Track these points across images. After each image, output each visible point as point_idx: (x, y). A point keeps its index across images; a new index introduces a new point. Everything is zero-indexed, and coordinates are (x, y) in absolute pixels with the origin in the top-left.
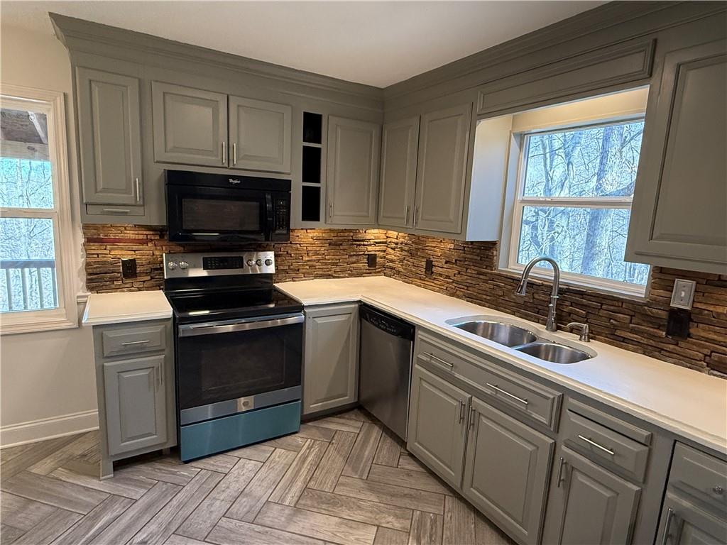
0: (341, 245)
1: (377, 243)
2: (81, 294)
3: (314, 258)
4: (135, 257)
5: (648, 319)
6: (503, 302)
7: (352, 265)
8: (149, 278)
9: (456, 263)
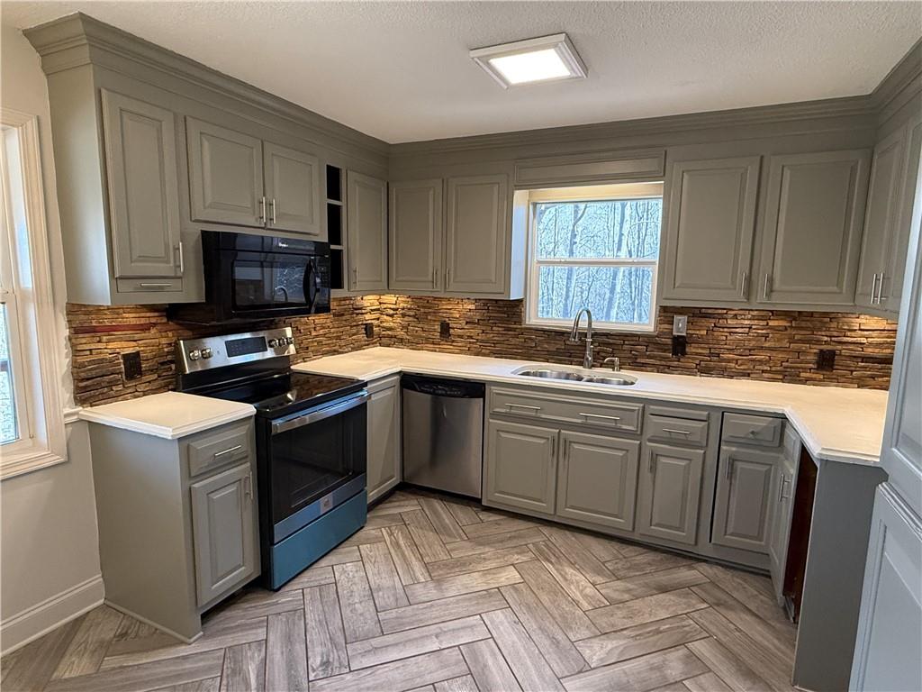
0: (343, 315)
1: (372, 310)
2: (68, 410)
3: (321, 332)
4: (138, 349)
5: (659, 346)
6: (536, 352)
7: (354, 337)
8: (156, 376)
9: (478, 324)
